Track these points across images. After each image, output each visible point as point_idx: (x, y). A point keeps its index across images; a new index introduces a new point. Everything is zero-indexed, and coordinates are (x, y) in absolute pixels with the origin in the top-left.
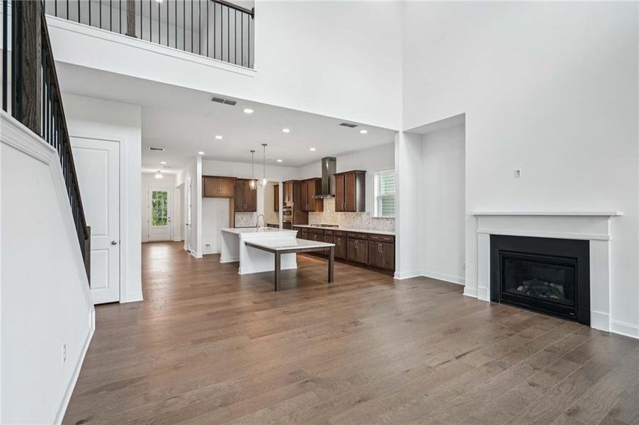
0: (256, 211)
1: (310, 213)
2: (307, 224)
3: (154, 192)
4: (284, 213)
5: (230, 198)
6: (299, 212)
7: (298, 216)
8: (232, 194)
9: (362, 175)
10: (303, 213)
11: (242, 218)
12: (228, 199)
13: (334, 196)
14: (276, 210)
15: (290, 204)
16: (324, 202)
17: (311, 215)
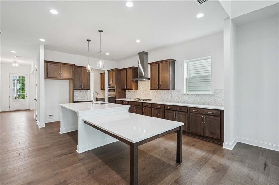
0: (89, 89)
1: (126, 91)
2: (125, 98)
3: (19, 77)
4: (109, 91)
5: (70, 80)
6: (120, 90)
7: (119, 93)
8: (71, 77)
9: (172, 62)
10: (122, 91)
11: (79, 95)
12: (69, 81)
13: (149, 79)
14: (102, 88)
15: (114, 85)
16: (138, 83)
17: (128, 93)
